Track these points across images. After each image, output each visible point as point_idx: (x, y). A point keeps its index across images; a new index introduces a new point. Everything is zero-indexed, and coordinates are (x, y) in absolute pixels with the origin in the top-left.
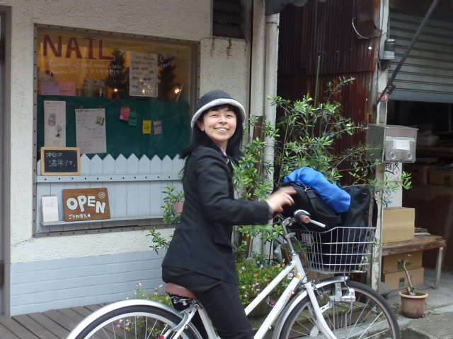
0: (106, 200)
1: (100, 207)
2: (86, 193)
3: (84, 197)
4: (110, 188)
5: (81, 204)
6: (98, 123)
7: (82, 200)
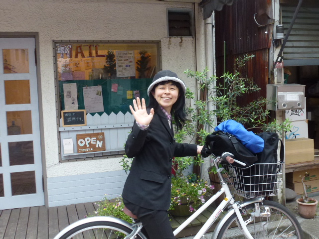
0: (103, 140)
1: (99, 144)
2: (90, 136)
3: (89, 138)
4: (106, 132)
5: (87, 143)
6: (98, 94)
7: (88, 140)
